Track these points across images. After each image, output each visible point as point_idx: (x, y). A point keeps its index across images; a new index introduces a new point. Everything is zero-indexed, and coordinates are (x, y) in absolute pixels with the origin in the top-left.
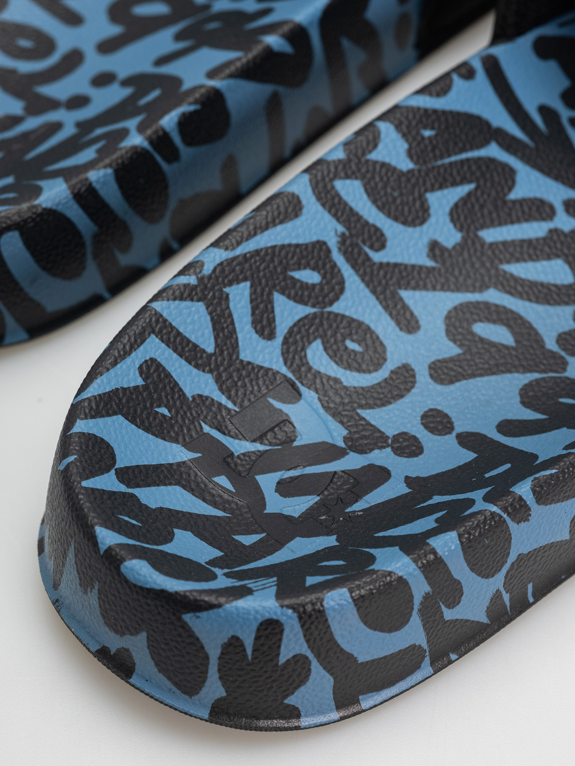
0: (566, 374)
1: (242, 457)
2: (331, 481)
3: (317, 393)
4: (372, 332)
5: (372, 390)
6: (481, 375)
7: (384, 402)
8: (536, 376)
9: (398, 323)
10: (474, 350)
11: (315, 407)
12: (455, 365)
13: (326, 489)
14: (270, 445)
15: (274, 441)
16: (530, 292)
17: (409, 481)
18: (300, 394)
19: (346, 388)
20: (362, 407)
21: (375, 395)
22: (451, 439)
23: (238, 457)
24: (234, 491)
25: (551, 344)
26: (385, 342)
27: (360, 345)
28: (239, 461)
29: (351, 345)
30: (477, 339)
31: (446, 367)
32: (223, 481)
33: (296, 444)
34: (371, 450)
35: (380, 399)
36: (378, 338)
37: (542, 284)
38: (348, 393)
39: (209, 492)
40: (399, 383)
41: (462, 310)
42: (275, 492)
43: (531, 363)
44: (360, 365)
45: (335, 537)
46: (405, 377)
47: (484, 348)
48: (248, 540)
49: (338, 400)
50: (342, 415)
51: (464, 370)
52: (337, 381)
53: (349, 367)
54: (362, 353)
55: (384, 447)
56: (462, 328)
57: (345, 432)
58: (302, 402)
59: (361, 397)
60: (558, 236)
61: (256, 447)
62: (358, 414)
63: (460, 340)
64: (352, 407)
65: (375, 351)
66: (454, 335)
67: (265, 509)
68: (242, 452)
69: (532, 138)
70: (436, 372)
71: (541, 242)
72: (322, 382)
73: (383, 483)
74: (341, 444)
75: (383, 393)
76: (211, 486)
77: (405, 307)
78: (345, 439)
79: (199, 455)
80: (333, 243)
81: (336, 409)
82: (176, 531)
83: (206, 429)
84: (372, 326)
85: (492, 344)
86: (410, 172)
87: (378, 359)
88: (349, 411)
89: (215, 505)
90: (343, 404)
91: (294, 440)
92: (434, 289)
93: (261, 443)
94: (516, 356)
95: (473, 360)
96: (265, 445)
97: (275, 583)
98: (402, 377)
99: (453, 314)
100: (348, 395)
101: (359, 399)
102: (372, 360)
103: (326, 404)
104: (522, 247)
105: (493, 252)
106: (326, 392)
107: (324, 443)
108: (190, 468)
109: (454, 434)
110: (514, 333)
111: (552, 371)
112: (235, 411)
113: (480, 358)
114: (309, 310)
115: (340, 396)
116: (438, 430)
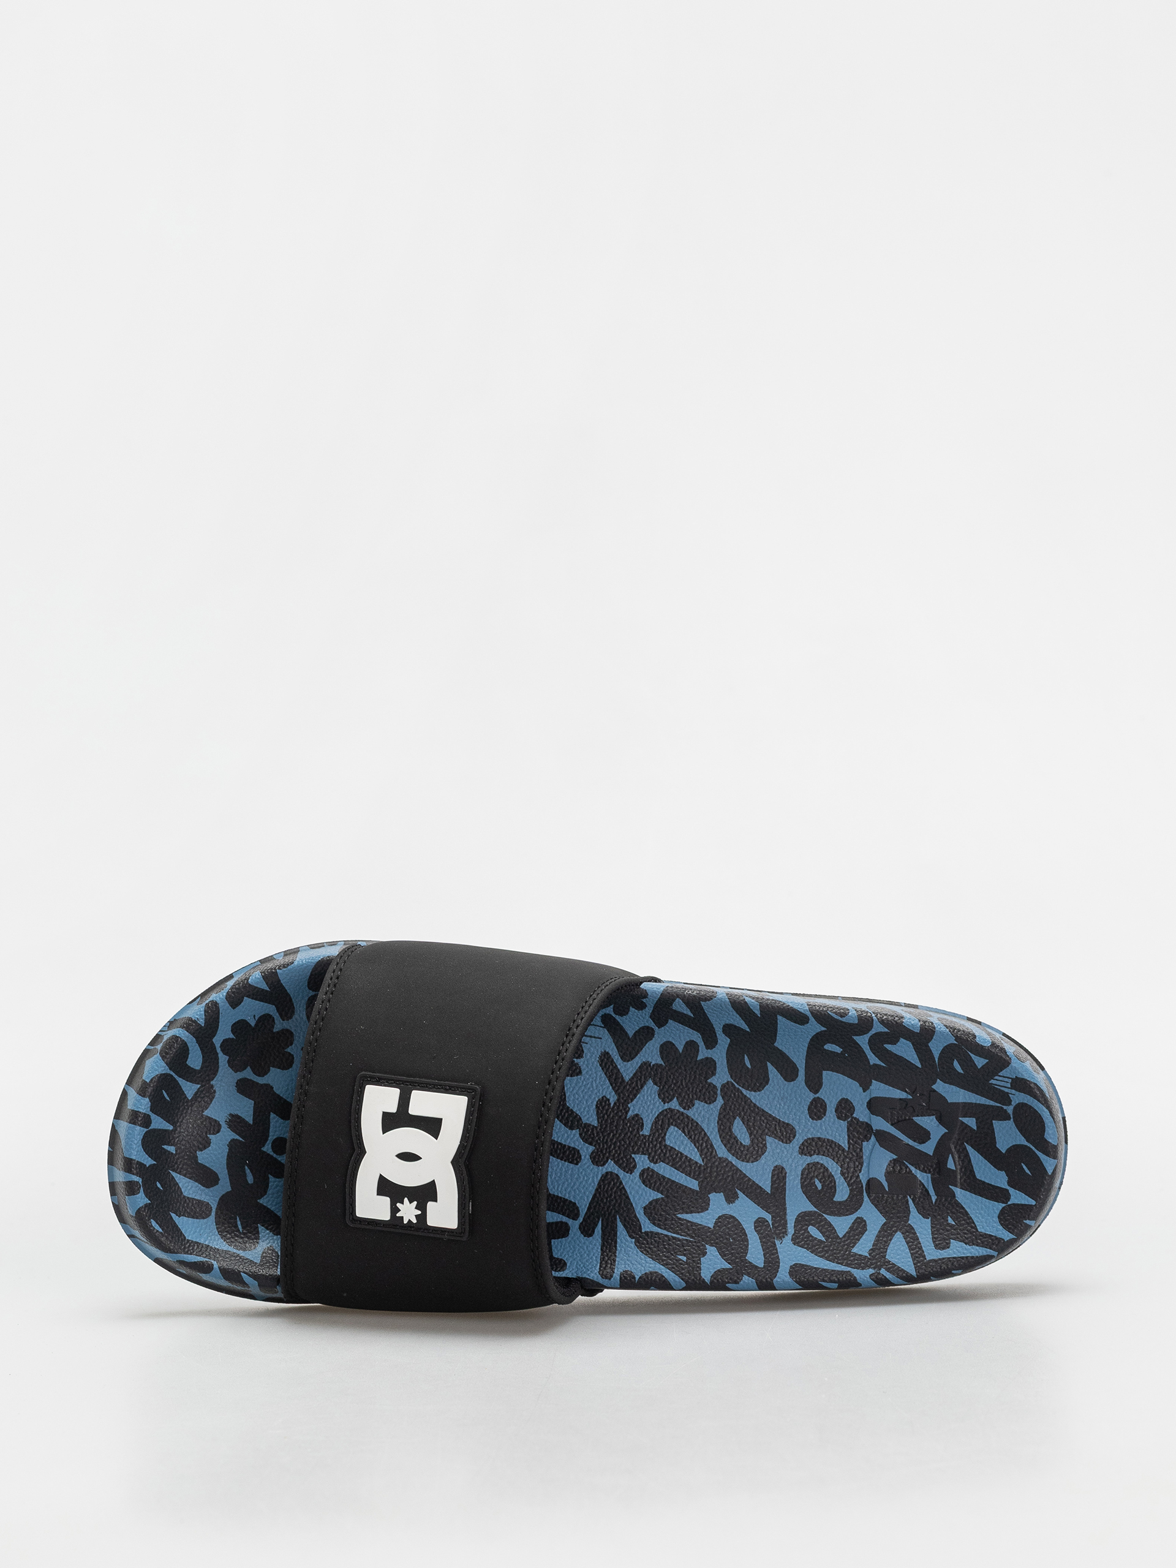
0: (730, 1079)
1: (928, 1171)
2: (899, 1121)
3: (858, 1175)
4: (802, 1184)
5: (830, 1154)
6: (770, 1116)
7: (831, 1143)
8: (744, 1092)
9: (784, 1178)
10: (760, 1132)
11: (866, 1169)
12: (777, 1132)
13: (905, 1120)
14: (908, 1167)
15: (903, 1168)
16: (700, 1138)
17: (865, 1087)
18: (869, 1181)
19: (841, 1167)
20: (843, 1150)
21: (831, 1150)
22: (821, 1094)
23: (930, 1172)
24: (950, 1155)
25: (720, 1101)
26: (800, 1173)
27: (815, 1182)
28: (932, 1170)
29: (819, 1186)
30: (753, 1137)
31: (783, 1134)
32: (951, 1165)
33: (895, 1157)
34: (862, 1123)
35: (831, 1146)
36: (801, 1179)
37: (690, 1138)
38: (843, 1163)
39: (963, 1164)
40: (813, 1147)
41: (746, 1158)
42: (930, 1138)
43: (740, 1101)
44: (823, 1173)
45: (934, 1087)
46: (807, 1147)
47: (754, 1129)
48: (971, 1122)
49: (852, 1165)
50: (857, 1154)
51: (776, 1125)
52: (842, 1174)
53: (831, 1176)
54: (817, 1177)
55: (855, 1118)
56: (754, 1148)
57: (865, 1143)
58: (871, 1177)
59: (838, 1156)
60: (653, 1157)
61: (916, 1171)
62: (849, 1148)
63: (762, 1143)
64: (848, 1154)
65: (809, 1173)
66: (762, 1148)
67: (945, 1133)
68: (925, 1174)
69: (614, 1222)
70: (790, 1136)
71: (667, 1161)
72: (851, 1179)
73: (880, 1097)
74: (873, 1138)
75: (826, 1148)
76: (959, 1167)
77: (773, 1183)
78: (868, 1139)
79: (950, 1186)
80: (788, 1239)
81: (856, 1159)
82: (1004, 1152)
83: (934, 1198)
84: (800, 1186)
85: (748, 1128)
86: (712, 1245)
87: (812, 1168)
88: (851, 1153)
89: (967, 1155)
90: (850, 1159)
91: (894, 1160)
92: (750, 1179)
93: (911, 1171)
94: (743, 1110)
95: (766, 1127)
96: (909, 1169)
97: (996, 1077)
98: (809, 1148)
99: (752, 1159)
100: (844, 1162)
101: (840, 1155)
102: (815, 1169)
103: (860, 1166)
104: (680, 1166)
105: (699, 1174)
106: (853, 1172)
107: (881, 1145)
108: (961, 1184)
109: (817, 1095)
110: (732, 1124)
111: (735, 1087)
112: (910, 1197)
113: (762, 1125)
114: (829, 1218)
115: (848, 1165)
116: (821, 1105)
